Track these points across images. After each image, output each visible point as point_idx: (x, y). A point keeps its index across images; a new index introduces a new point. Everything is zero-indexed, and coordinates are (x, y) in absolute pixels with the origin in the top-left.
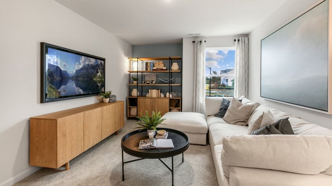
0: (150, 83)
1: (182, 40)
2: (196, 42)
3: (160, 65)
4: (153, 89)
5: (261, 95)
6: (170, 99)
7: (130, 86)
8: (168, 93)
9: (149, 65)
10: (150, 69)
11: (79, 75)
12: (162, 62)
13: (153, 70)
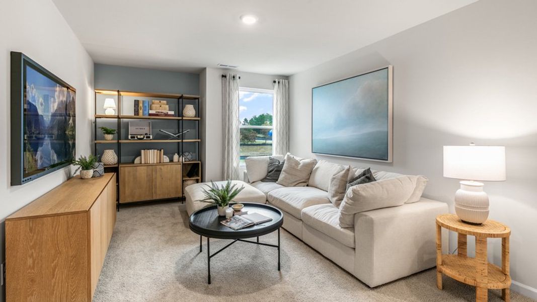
0: (145, 138)
1: (203, 70)
2: (228, 77)
3: (163, 108)
4: (149, 149)
5: (312, 150)
6: (183, 164)
7: (96, 143)
8: (176, 154)
9: (141, 105)
10: (143, 112)
11: (54, 123)
12: (165, 102)
13: (150, 115)
